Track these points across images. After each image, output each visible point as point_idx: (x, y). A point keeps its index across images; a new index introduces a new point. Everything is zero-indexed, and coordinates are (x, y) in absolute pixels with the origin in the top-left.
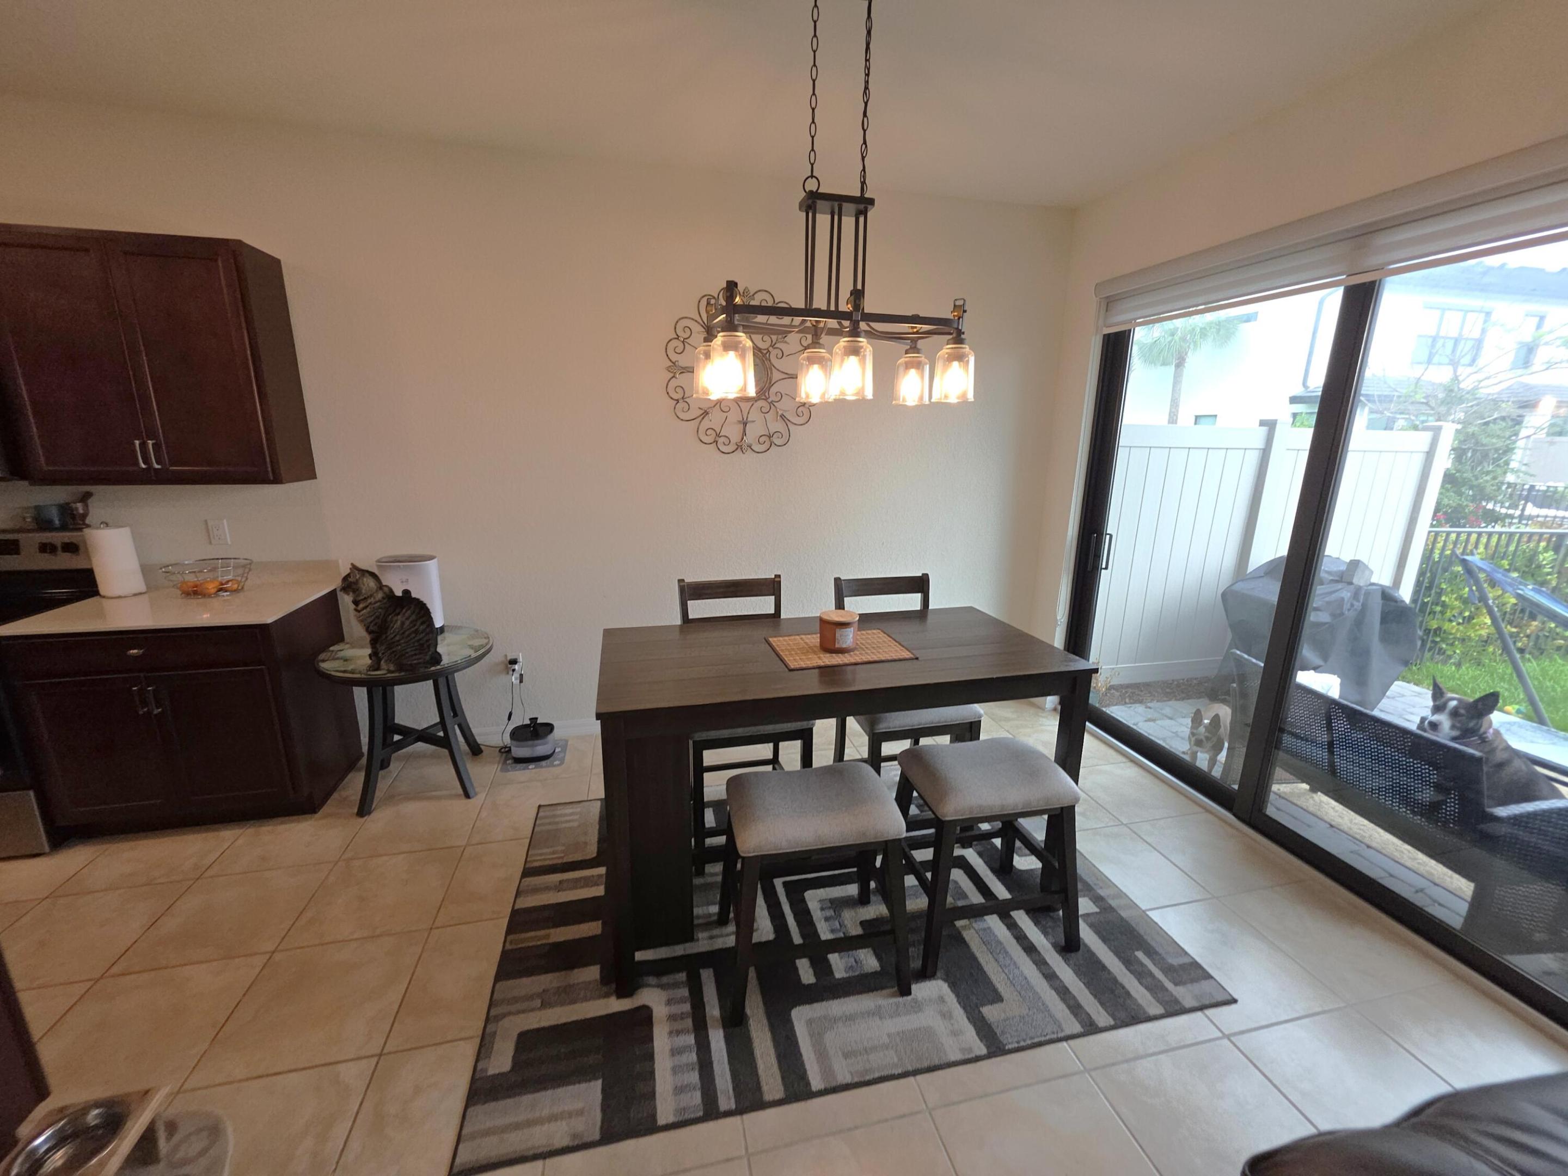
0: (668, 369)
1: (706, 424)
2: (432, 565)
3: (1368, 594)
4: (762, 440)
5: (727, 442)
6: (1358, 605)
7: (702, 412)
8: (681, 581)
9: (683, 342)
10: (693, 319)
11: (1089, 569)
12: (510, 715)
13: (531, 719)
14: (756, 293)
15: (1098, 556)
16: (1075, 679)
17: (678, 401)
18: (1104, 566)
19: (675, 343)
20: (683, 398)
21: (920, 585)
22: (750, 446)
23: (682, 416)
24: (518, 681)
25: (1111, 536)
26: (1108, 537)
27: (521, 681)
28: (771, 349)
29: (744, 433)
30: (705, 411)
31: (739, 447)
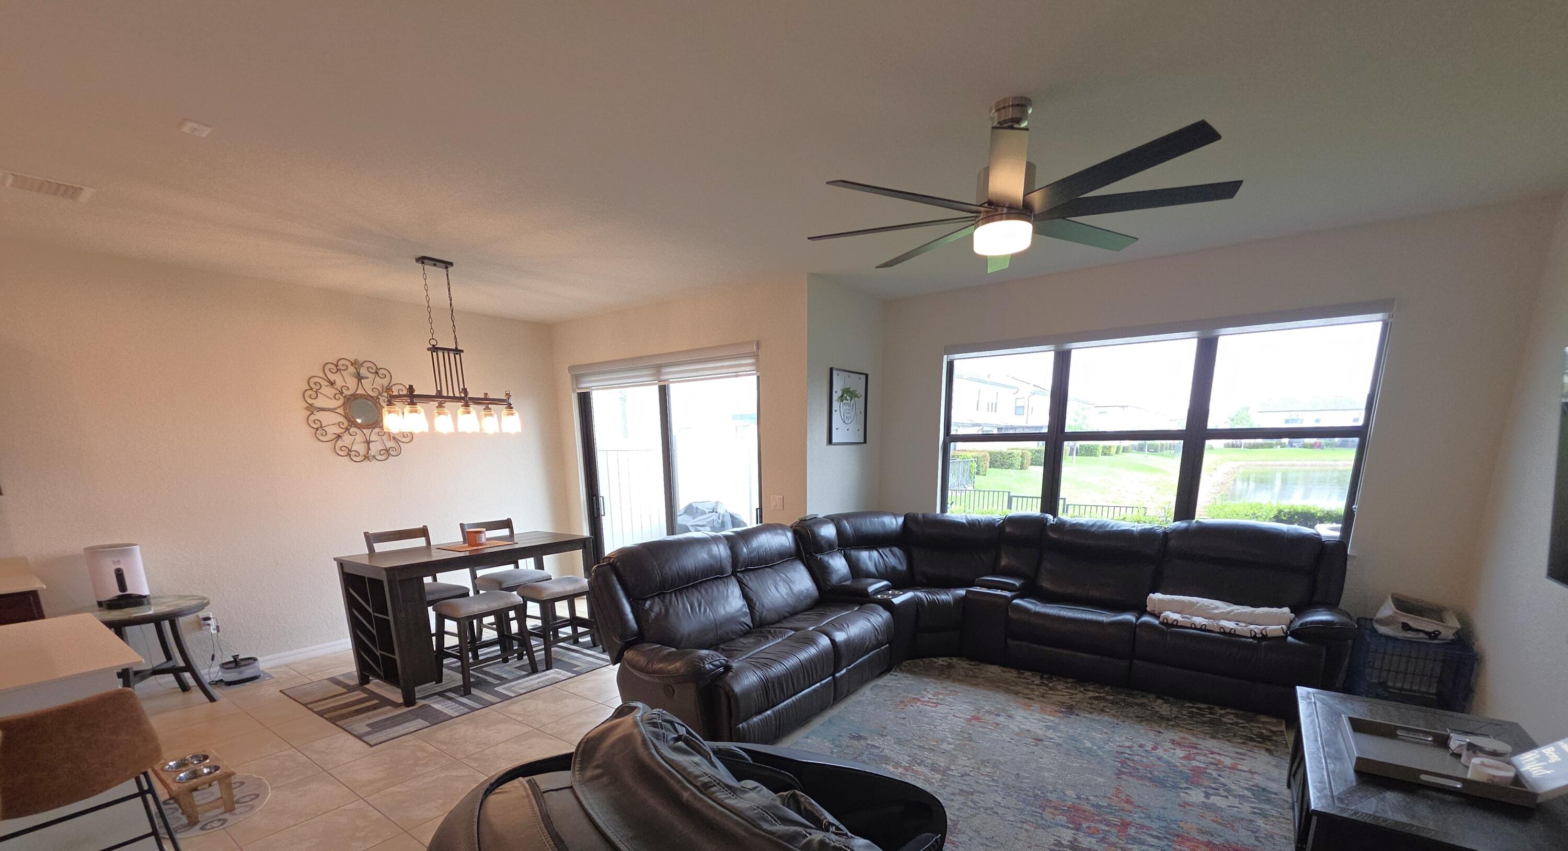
0: (307, 408)
1: (340, 443)
2: (137, 548)
3: (723, 516)
4: (382, 452)
5: (357, 454)
6: (720, 521)
7: (336, 436)
8: (365, 533)
9: (316, 392)
10: (318, 377)
11: (596, 516)
12: (213, 657)
13: (233, 657)
14: (363, 363)
15: (598, 509)
16: (585, 541)
17: (317, 429)
18: (603, 514)
19: (310, 392)
20: (321, 427)
21: (507, 524)
22: (374, 457)
23: (321, 438)
24: (216, 631)
25: (603, 498)
26: (601, 498)
27: (218, 631)
28: (379, 396)
29: (369, 449)
30: (339, 435)
31: (366, 457)
